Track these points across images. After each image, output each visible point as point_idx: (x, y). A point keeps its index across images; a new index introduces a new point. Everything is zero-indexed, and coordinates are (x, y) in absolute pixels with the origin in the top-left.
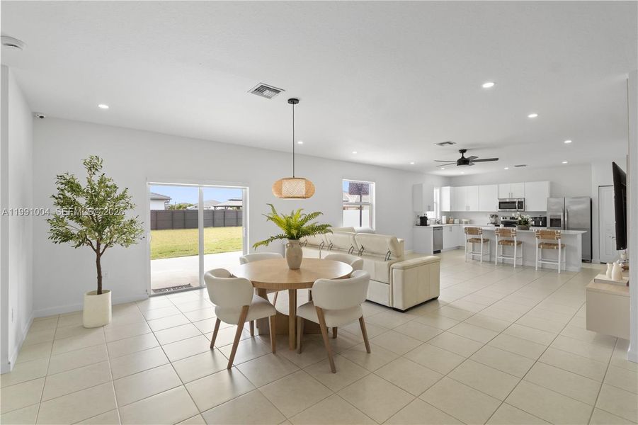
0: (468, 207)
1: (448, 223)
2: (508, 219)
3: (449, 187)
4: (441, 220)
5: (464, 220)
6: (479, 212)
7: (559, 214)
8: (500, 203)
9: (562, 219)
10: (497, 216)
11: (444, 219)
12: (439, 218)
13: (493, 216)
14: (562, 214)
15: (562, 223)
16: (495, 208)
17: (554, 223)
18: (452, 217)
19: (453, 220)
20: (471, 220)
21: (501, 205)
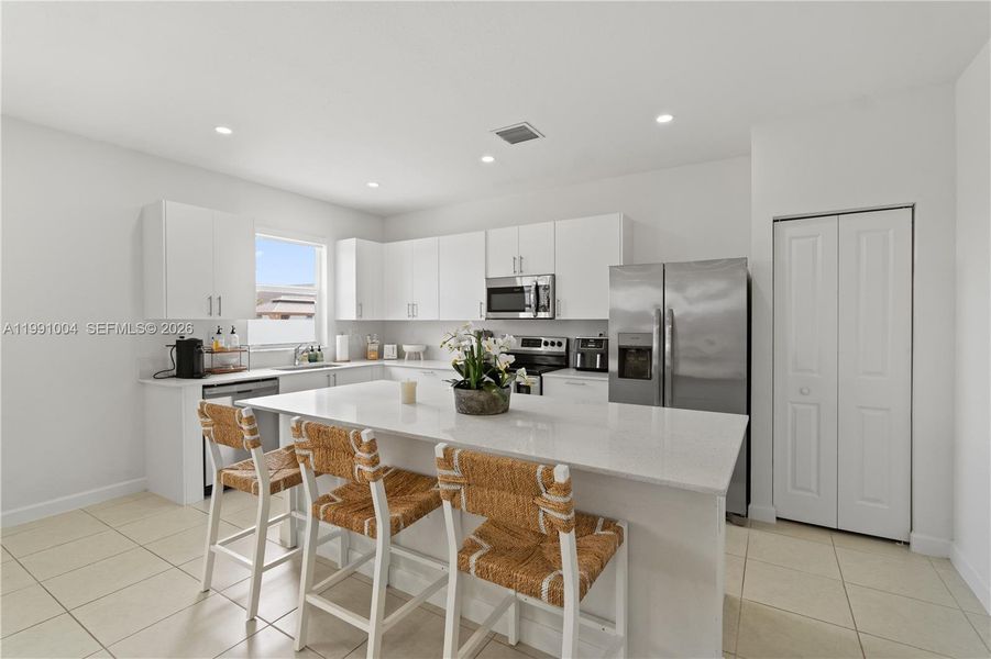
2: (517, 347)
3: (354, 241)
4: (332, 347)
5: (410, 349)
6: (439, 321)
7: (645, 328)
8: (491, 292)
9: (655, 346)
11: (341, 346)
12: (325, 341)
14: (655, 329)
15: (655, 362)
16: (474, 310)
17: (631, 359)
18: (372, 339)
19: (376, 347)
20: (427, 348)
21: (493, 296)
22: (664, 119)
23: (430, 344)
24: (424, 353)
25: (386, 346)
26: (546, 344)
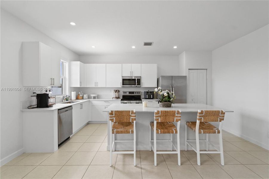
0: (96, 83)
1: (77, 98)
2: (128, 94)
3: (79, 62)
4: (70, 97)
5: (93, 95)
6: (106, 88)
8: (123, 80)
10: (119, 91)
11: (73, 95)
12: (67, 94)
13: (116, 91)
16: (119, 84)
18: (81, 93)
19: (82, 95)
20: (98, 95)
21: (124, 81)
22: (175, 47)
23: (99, 94)
24: (97, 96)
25: (84, 95)
26: (136, 93)
